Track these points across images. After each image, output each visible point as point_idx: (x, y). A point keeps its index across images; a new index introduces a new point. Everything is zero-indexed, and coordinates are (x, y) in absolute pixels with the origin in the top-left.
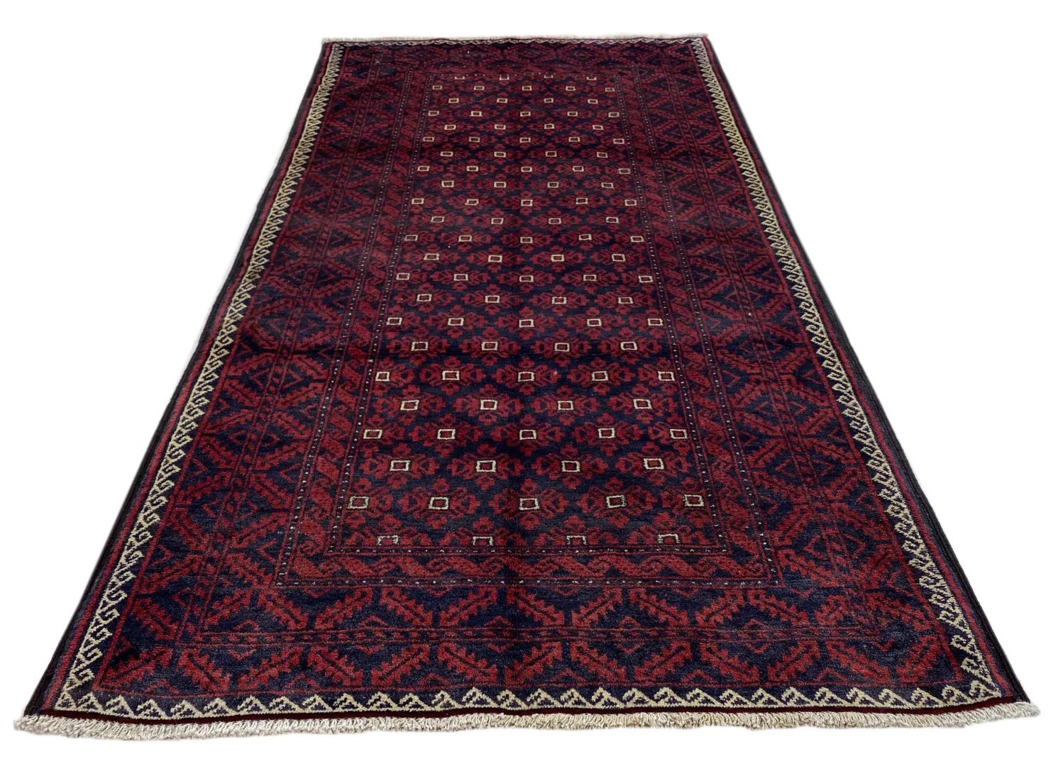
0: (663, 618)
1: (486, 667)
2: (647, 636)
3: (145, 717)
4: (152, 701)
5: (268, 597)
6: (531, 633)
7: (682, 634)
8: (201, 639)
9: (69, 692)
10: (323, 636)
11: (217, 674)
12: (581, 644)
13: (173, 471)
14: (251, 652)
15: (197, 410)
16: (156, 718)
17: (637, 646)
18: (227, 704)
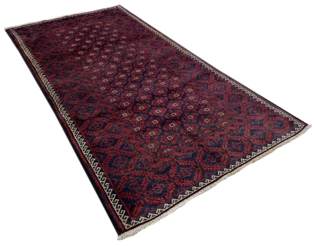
0: (239, 139)
1: (216, 166)
2: (240, 144)
3: (152, 218)
4: (149, 214)
5: (152, 176)
6: (218, 155)
7: (246, 141)
8: (146, 194)
9: (126, 224)
10: (175, 178)
11: (159, 199)
12: (229, 152)
13: (94, 160)
14: (162, 190)
15: (83, 142)
16: (155, 217)
17: (240, 147)
18: (168, 204)
